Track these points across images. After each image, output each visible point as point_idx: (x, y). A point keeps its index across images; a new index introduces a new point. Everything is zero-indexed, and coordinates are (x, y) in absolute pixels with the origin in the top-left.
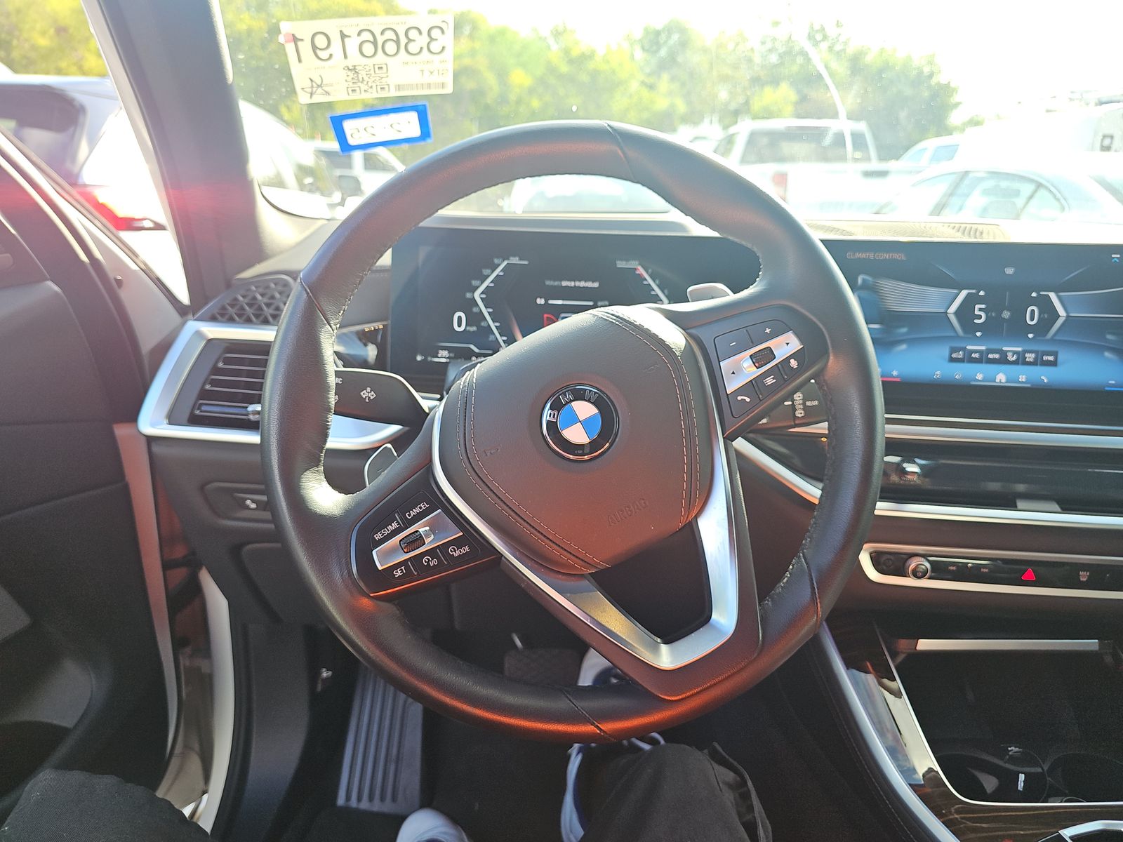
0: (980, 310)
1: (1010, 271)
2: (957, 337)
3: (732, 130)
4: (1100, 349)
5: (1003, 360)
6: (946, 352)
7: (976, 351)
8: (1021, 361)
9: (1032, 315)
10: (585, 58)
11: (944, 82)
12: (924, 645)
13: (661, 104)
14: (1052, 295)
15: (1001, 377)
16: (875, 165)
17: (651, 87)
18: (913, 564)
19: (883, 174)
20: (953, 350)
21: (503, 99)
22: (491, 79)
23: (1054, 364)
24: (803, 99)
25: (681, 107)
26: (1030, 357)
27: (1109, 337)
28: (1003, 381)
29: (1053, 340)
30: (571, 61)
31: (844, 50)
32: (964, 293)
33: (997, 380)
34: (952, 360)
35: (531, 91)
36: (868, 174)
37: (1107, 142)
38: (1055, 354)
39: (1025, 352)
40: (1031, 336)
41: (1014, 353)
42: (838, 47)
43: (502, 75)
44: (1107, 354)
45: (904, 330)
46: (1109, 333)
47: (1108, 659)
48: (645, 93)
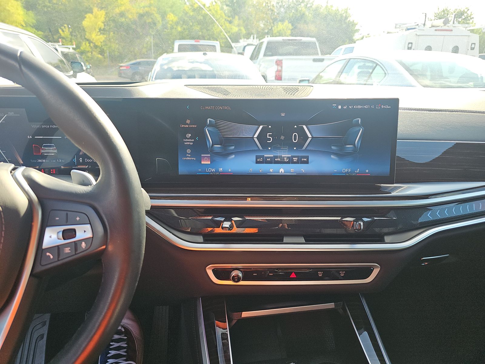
0: (269, 135)
1: (283, 115)
2: (259, 150)
3: (261, 41)
4: (329, 153)
5: (282, 162)
6: (254, 159)
7: (269, 158)
8: (291, 161)
9: (295, 138)
10: (200, 9)
11: (351, 20)
12: (245, 314)
13: (235, 29)
14: (304, 127)
15: (282, 170)
16: (320, 56)
17: (230, 22)
18: (234, 274)
19: (322, 60)
20: (257, 157)
21: (165, 27)
22: (158, 17)
23: (307, 162)
24: (295, 28)
25: (244, 31)
26: (295, 159)
27: (333, 147)
28: (283, 172)
29: (306, 150)
30: (194, 10)
31: (311, 6)
32: (261, 127)
33: (280, 172)
34: (257, 162)
35: (177, 23)
36: (315, 60)
37: (410, 45)
38: (307, 158)
39: (293, 157)
40: (295, 148)
41: (288, 158)
42: (309, 5)
43: (164, 15)
44: (332, 156)
45: (233, 147)
46: (333, 146)
47: (341, 311)
48: (227, 24)
